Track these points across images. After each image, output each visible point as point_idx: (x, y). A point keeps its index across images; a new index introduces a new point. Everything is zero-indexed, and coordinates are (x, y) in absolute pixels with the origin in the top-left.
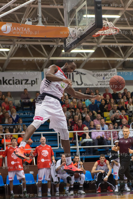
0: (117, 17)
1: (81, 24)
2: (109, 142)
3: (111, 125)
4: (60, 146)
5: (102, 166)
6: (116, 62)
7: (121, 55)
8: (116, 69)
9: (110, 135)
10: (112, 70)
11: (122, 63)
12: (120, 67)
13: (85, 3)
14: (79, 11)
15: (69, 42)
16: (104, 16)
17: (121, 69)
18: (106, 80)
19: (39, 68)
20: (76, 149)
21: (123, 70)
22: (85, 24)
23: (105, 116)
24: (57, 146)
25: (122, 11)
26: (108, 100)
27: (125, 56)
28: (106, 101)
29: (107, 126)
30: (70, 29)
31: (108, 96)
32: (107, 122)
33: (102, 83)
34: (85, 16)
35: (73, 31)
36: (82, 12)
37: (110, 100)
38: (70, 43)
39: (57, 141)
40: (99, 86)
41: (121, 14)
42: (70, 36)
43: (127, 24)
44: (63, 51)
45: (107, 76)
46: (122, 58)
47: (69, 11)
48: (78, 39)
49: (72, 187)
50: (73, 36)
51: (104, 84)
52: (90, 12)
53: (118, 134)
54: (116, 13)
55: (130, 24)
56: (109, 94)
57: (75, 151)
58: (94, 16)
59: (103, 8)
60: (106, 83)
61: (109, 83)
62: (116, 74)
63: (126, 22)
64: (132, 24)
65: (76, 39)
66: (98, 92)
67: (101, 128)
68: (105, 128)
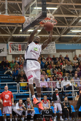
0: (56, 9)
1: (33, 13)
2: (50, 89)
3: (51, 78)
4: (18, 92)
5: (45, 103)
6: (54, 38)
7: (58, 33)
8: (54, 42)
9: (51, 84)
10: (52, 43)
11: (59, 38)
12: (57, 41)
13: (36, 1)
14: (32, 6)
15: (25, 26)
16: (47, 8)
17: (58, 42)
18: (48, 49)
19: (5, 41)
20: (29, 93)
21: (59, 43)
22: (35, 13)
23: (47, 72)
24: (17, 92)
25: (58, 5)
26: (49, 62)
27: (60, 34)
28: (48, 62)
29: (49, 79)
30: (26, 18)
31: (49, 59)
32: (49, 76)
33: (46, 51)
34: (35, 8)
35: (28, 19)
36: (34, 6)
37: (51, 62)
39: (17, 88)
40: (44, 53)
41: (58, 7)
42: (25, 22)
43: (62, 13)
44: (21, 30)
45: (49, 47)
46: (59, 35)
47: (25, 6)
48: (31, 24)
49: (26, 118)
50: (27, 22)
51: (47, 52)
52: (39, 6)
53: (56, 84)
54: (55, 6)
55: (64, 13)
56: (50, 58)
57: (28, 95)
58: (41, 8)
59: (47, 3)
60: (48, 51)
61: (50, 51)
62: (55, 45)
63: (61, 12)
64: (65, 14)
65: (30, 24)
66: (43, 57)
67: (45, 80)
68: (48, 80)
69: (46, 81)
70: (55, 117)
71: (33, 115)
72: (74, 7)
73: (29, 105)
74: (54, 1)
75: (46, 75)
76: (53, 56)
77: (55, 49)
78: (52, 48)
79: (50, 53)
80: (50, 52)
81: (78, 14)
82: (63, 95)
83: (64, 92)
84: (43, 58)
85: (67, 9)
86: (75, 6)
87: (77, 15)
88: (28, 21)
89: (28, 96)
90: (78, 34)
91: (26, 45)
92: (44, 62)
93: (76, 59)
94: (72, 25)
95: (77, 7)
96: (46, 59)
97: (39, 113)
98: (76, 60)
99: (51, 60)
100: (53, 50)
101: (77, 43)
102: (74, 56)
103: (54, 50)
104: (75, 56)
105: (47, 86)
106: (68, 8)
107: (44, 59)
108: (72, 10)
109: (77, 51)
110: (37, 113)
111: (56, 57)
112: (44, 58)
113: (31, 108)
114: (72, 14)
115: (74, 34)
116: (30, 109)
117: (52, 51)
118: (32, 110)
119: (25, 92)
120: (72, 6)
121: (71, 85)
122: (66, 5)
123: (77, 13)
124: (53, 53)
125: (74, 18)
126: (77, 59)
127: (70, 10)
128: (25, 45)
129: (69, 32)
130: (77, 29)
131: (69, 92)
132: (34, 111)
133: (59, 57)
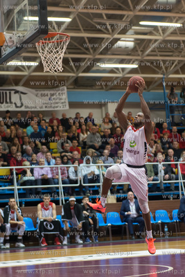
0: (68, 20)
2: (56, 180)
5: (46, 210)
6: (66, 78)
7: (73, 70)
8: (65, 88)
9: (58, 172)
10: (61, 88)
11: (74, 79)
12: (71, 85)
13: (26, 2)
14: (18, 12)
16: (50, 19)
17: (72, 87)
18: (53, 102)
20: (13, 190)
21: (74, 88)
22: (26, 28)
23: (51, 147)
25: (73, 12)
26: (55, 128)
27: (77, 70)
30: (7, 35)
32: (54, 155)
33: (48, 105)
34: (26, 18)
35: (11, 38)
36: (22, 13)
37: (58, 127)
38: (7, 52)
40: (44, 109)
41: (72, 16)
42: (5, 44)
43: (80, 30)
45: (55, 96)
46: (74, 73)
47: (5, 11)
48: (17, 48)
49: (8, 238)
50: (9, 44)
51: (51, 107)
52: (33, 13)
53: (68, 170)
54: (66, 15)
55: (84, 30)
56: (57, 119)
57: (12, 192)
58: (37, 19)
59: (49, 8)
60: (53, 105)
61: (57, 105)
62: (66, 94)
63: (78, 27)
64: (86, 30)
65: (14, 48)
66: (41, 116)
67: (46, 163)
68: (51, 163)
69: (49, 164)
70: (66, 238)
71: (21, 233)
72: (105, 18)
73: (13, 213)
74: (64, 5)
75: (49, 154)
76: (63, 115)
77: (67, 101)
78: (61, 99)
79: (56, 109)
80: (57, 107)
81: (113, 31)
82: (82, 194)
83: (84, 187)
84: (43, 120)
85: (90, 21)
86: (106, 15)
87: (109, 34)
88: (10, 42)
89: (12, 196)
90: (112, 71)
91: (8, 92)
92: (44, 127)
93: (107, 120)
94: (101, 53)
95: (110, 17)
96: (48, 121)
97: (33, 229)
98: (107, 123)
99: (58, 122)
100: (62, 103)
101: (111, 89)
102: (104, 116)
103: (65, 102)
104: (107, 115)
105: (50, 176)
106: (92, 20)
107: (43, 122)
108: (99, 24)
109: (109, 105)
110: (29, 228)
111: (68, 117)
112: (44, 118)
113: (17, 220)
114: (100, 31)
115: (104, 71)
116: (16, 222)
117: (61, 105)
118: (20, 222)
119: (5, 186)
120: (100, 16)
121: (97, 172)
122: (88, 13)
123: (110, 30)
124: (62, 108)
125: (104, 38)
126: (111, 121)
127: (95, 22)
128: (6, 93)
129: (94, 68)
130: (110, 61)
131: (94, 187)
132: (25, 225)
133: (74, 116)
